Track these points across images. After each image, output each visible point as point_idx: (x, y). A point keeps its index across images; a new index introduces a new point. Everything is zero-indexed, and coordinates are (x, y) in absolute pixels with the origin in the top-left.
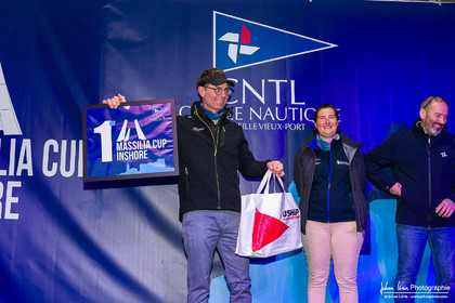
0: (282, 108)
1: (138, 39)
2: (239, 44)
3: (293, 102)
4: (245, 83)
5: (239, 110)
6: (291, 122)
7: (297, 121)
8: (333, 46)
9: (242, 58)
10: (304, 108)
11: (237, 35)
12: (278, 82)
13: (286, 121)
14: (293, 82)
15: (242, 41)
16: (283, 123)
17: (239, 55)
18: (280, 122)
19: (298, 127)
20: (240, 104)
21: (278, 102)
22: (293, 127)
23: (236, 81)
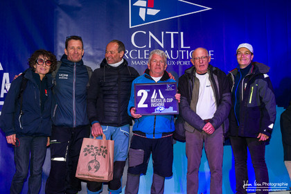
0: (175, 50)
1: (80, 5)
2: (146, 8)
3: (182, 47)
4: (151, 34)
5: (147, 52)
6: (181, 60)
7: (185, 59)
8: (209, 9)
9: (148, 17)
10: (190, 50)
11: (145, 2)
12: (172, 33)
13: (178, 60)
14: (182, 33)
15: (149, 6)
16: (176, 61)
17: (147, 16)
18: (174, 60)
19: (185, 63)
20: (147, 48)
21: (172, 47)
22: (182, 63)
23: (145, 33)
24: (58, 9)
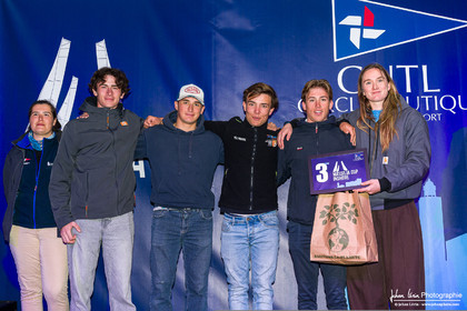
0: (413, 96)
1: (251, 28)
2: (362, 27)
6: (425, 112)
7: (432, 110)
9: (366, 43)
10: (439, 95)
11: (360, 18)
12: (407, 68)
14: (424, 68)
15: (366, 24)
17: (363, 40)
19: (432, 117)
21: (409, 90)
23: (360, 68)
24: (219, 37)
